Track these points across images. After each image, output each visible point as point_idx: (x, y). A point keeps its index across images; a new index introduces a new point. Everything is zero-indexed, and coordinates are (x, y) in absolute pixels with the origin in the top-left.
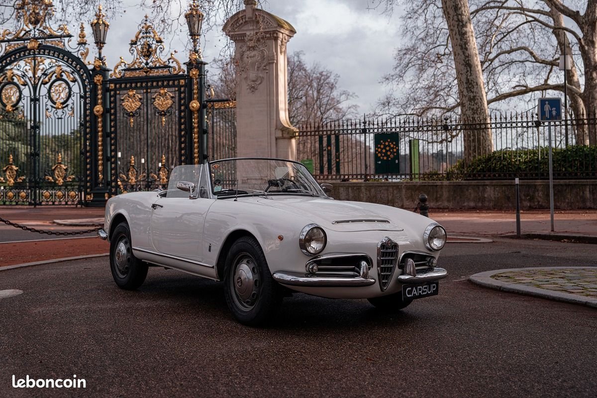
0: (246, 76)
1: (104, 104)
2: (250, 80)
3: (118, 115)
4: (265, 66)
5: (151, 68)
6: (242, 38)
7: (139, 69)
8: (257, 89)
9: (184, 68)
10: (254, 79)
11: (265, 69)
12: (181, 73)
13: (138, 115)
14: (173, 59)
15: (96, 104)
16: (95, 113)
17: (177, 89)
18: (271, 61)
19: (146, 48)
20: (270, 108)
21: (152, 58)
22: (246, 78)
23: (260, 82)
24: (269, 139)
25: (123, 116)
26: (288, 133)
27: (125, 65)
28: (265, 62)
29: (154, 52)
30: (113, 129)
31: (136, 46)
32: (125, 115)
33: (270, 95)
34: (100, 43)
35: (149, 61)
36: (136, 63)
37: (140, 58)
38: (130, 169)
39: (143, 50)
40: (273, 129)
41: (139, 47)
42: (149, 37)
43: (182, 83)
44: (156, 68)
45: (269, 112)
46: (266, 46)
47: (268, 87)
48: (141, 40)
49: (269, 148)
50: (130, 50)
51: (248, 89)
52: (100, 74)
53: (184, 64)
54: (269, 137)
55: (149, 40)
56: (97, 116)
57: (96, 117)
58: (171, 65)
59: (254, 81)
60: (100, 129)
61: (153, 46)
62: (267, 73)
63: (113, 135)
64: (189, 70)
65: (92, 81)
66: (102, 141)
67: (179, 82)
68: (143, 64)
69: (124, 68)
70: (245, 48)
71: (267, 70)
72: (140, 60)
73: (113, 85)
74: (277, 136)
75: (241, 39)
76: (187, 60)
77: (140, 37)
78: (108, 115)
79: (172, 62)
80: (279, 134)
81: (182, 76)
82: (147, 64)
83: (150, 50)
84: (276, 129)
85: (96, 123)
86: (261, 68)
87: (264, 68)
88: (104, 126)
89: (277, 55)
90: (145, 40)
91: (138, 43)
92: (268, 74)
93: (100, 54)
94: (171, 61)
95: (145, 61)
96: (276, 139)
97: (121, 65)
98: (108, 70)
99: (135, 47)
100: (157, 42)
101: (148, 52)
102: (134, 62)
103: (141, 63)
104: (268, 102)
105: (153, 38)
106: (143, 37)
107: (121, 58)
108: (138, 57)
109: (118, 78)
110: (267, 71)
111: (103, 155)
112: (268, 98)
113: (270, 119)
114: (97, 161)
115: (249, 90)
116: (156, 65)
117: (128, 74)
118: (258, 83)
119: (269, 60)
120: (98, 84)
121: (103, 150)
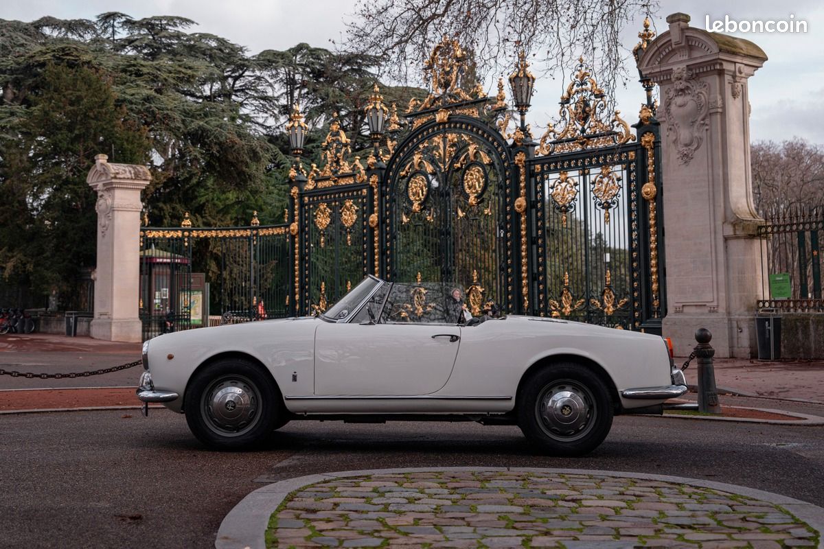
0: (675, 138)
1: (528, 195)
2: (681, 143)
3: (547, 210)
4: (703, 119)
5: (589, 137)
6: (669, 78)
7: (573, 140)
8: (692, 158)
9: (634, 132)
10: (687, 142)
11: (703, 124)
12: (630, 141)
13: (572, 210)
14: (619, 120)
15: (518, 195)
16: (516, 208)
17: (624, 166)
18: (712, 111)
19: (581, 107)
20: (713, 188)
21: (591, 121)
22: (675, 142)
23: (696, 146)
24: (713, 240)
25: (554, 212)
26: (743, 229)
27: (554, 135)
28: (703, 112)
29: (592, 112)
30: (540, 232)
31: (568, 105)
32: (556, 210)
33: (712, 167)
34: (522, 106)
35: (586, 127)
36: (568, 130)
37: (575, 123)
38: (563, 292)
39: (577, 110)
40: (719, 223)
41: (573, 107)
42: (586, 91)
43: (632, 156)
44: (595, 136)
45: (711, 194)
46: (705, 86)
47: (709, 154)
48: (575, 96)
49: (714, 254)
50: (560, 113)
51: (678, 158)
52: (522, 152)
53: (633, 126)
54: (713, 236)
55: (586, 95)
56: (520, 213)
57: (518, 215)
58: (616, 130)
59: (686, 145)
60: (523, 233)
61: (591, 103)
62: (707, 130)
63: (540, 241)
64: (640, 135)
65: (512, 162)
66: (527, 250)
67: (627, 157)
68: (578, 132)
69: (553, 140)
70: (672, 93)
71: (707, 125)
72: (575, 127)
73: (538, 166)
74: (726, 234)
75: (667, 79)
76: (637, 121)
77: (574, 90)
78: (534, 210)
79: (618, 126)
80: (729, 231)
81: (631, 145)
82: (583, 131)
83: (587, 109)
84: (723, 223)
85: (518, 223)
86: (698, 123)
87: (702, 122)
88: (529, 229)
89: (723, 99)
90: (579, 95)
91: (572, 101)
92: (709, 132)
93: (523, 121)
94: (616, 123)
95: (580, 127)
96: (726, 239)
97: (549, 136)
98: (534, 145)
99: (568, 108)
100: (596, 96)
101: (584, 114)
102: (567, 129)
103: (575, 130)
104: (711, 178)
105: (591, 91)
106: (577, 92)
107: (549, 125)
108: (571, 122)
109: (546, 156)
110: (707, 127)
111: (527, 271)
112: (710, 171)
113: (714, 206)
114: (521, 279)
115: (680, 160)
116: (595, 132)
117: (558, 150)
118: (693, 148)
119: (709, 109)
120: (520, 165)
121: (527, 264)
